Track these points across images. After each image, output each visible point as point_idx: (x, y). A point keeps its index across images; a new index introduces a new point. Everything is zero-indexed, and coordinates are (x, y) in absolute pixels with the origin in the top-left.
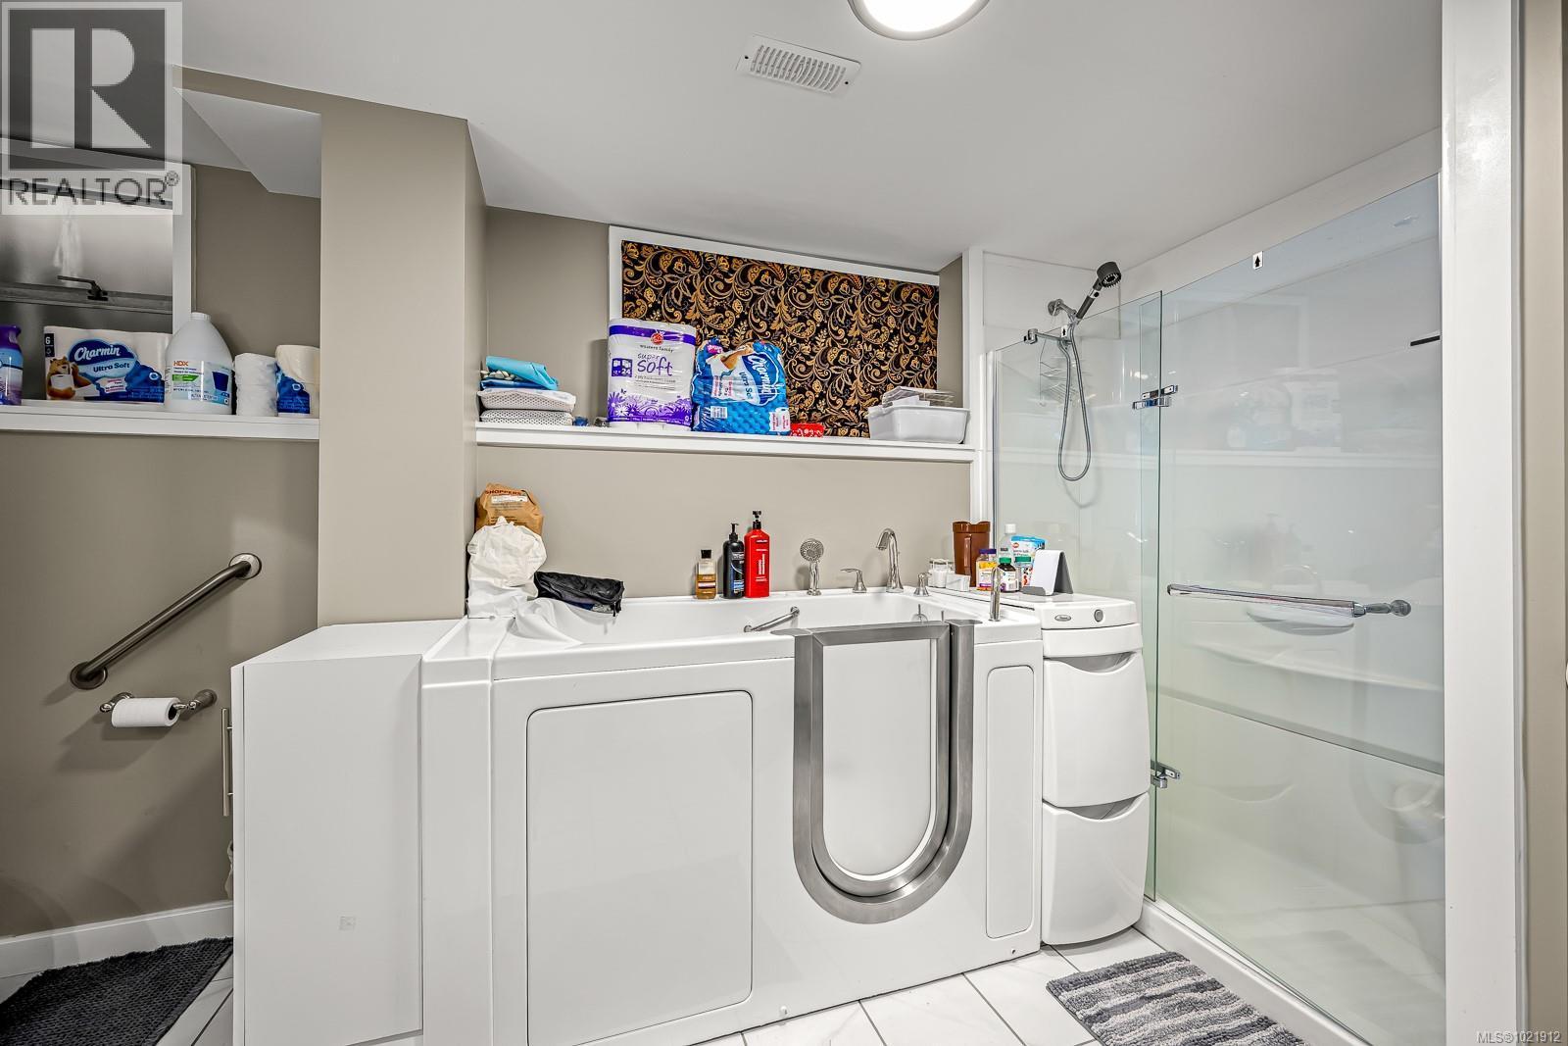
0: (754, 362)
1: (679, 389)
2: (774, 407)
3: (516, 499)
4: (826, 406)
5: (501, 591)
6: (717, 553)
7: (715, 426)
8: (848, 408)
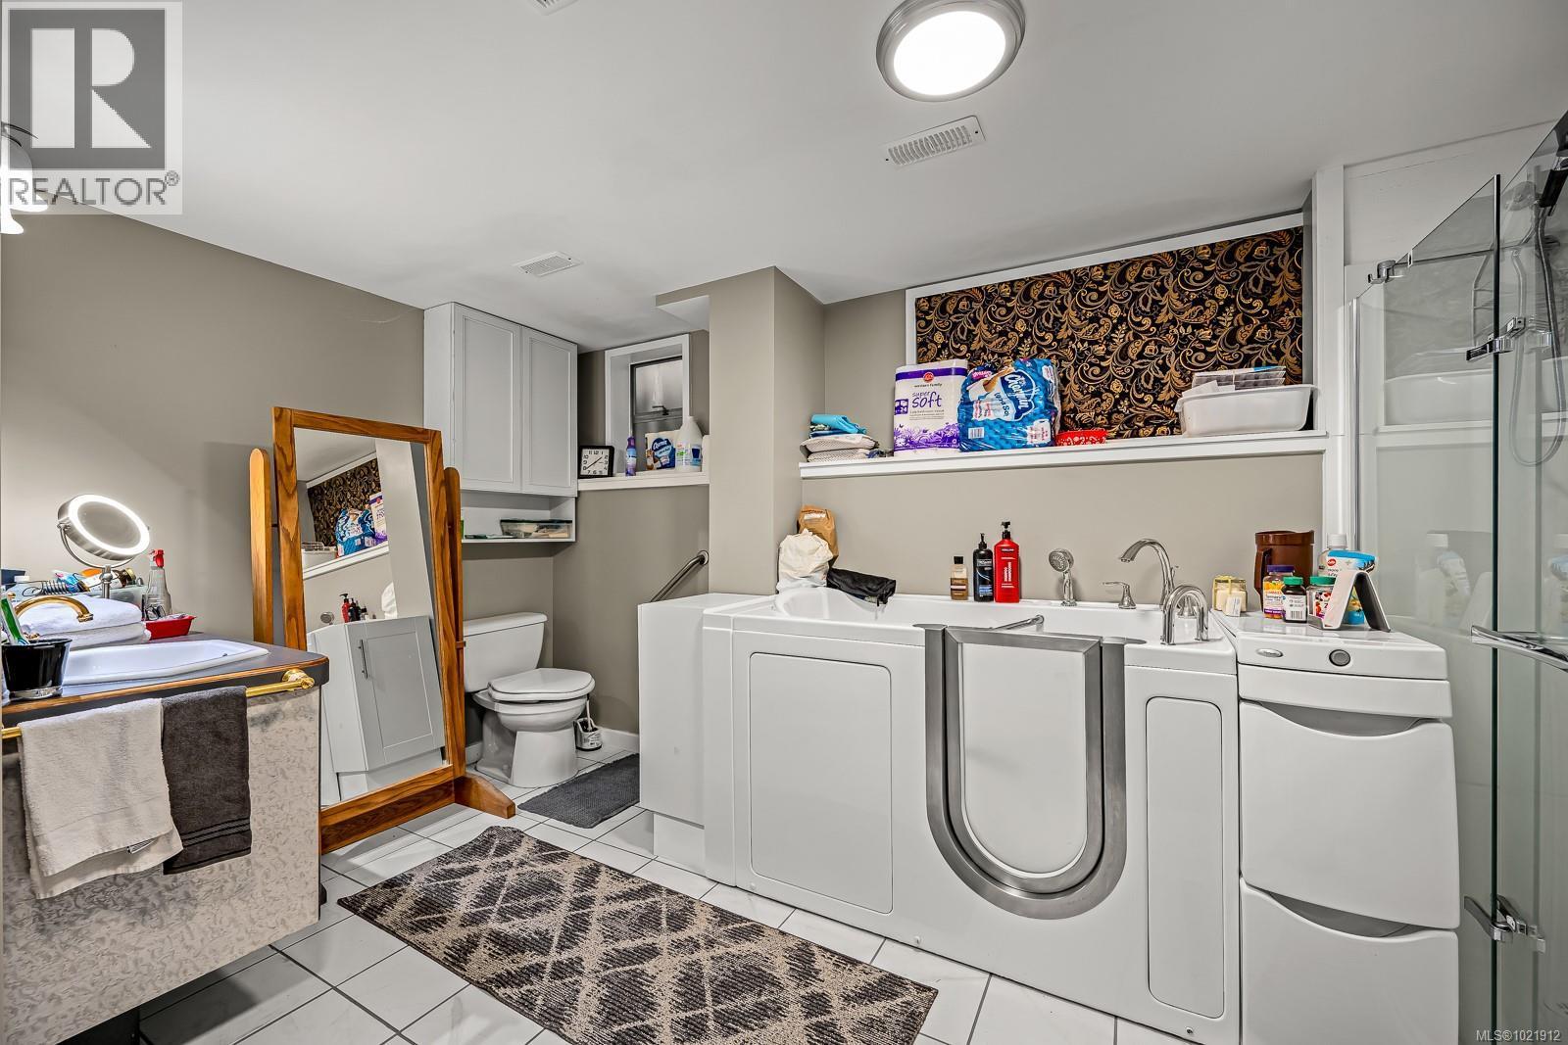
0: (1010, 381)
1: (949, 417)
2: (1031, 421)
3: (818, 516)
4: (1130, 406)
5: (796, 580)
6: (968, 560)
7: (974, 446)
8: (1160, 403)
